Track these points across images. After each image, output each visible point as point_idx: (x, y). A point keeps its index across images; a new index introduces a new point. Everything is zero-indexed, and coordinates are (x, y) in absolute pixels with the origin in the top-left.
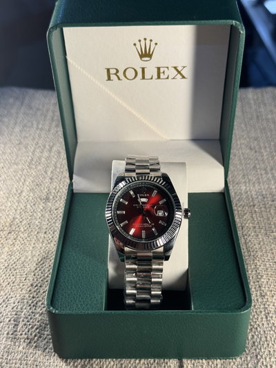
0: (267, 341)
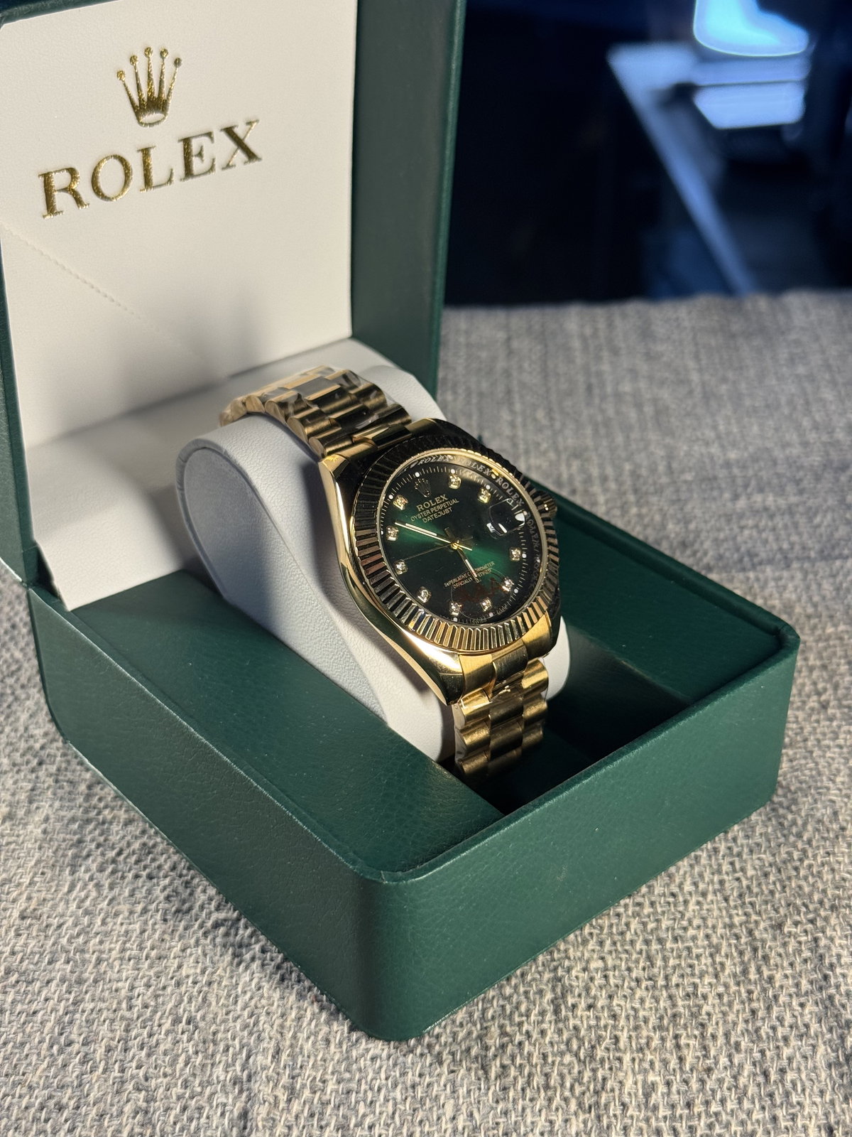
0: (547, 1087)
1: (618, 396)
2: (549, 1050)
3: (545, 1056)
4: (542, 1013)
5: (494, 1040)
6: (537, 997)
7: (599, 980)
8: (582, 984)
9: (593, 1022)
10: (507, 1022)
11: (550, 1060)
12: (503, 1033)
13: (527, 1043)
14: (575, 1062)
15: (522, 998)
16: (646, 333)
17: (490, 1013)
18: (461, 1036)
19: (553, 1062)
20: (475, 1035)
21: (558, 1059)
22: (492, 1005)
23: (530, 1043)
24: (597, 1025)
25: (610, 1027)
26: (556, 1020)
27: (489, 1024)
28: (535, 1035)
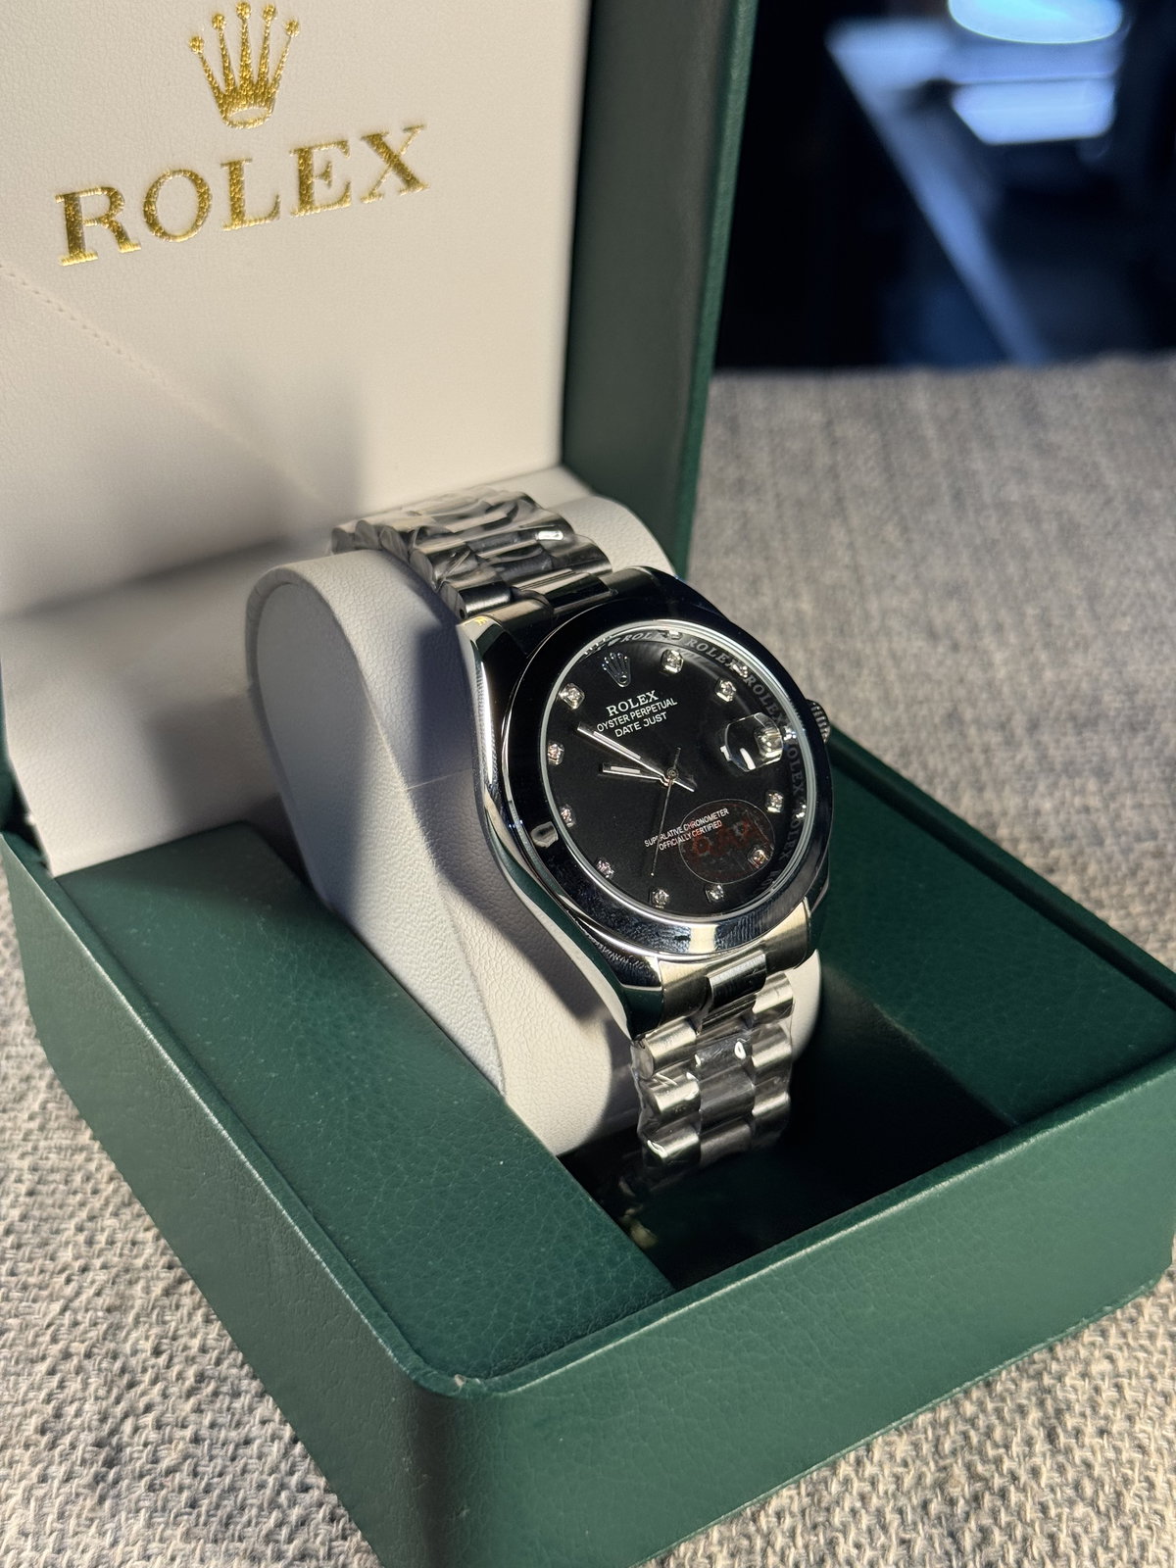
1: (1003, 508)
2: (1048, 1498)
3: (1044, 1509)
4: (1029, 1442)
5: (961, 1487)
6: (1018, 1418)
7: (1108, 1393)
8: (1084, 1398)
9: (1111, 1455)
10: (976, 1458)
11: (1053, 1512)
12: (973, 1476)
13: (1012, 1488)
14: (1092, 1514)
15: (994, 1420)
16: (1032, 416)
17: (947, 1446)
18: (908, 1481)
19: (1059, 1516)
20: (929, 1480)
21: (1066, 1510)
22: (948, 1432)
23: (1017, 1489)
24: (1118, 1459)
25: (1137, 1464)
26: (1051, 1451)
27: (948, 1461)
28: (1024, 1477)
